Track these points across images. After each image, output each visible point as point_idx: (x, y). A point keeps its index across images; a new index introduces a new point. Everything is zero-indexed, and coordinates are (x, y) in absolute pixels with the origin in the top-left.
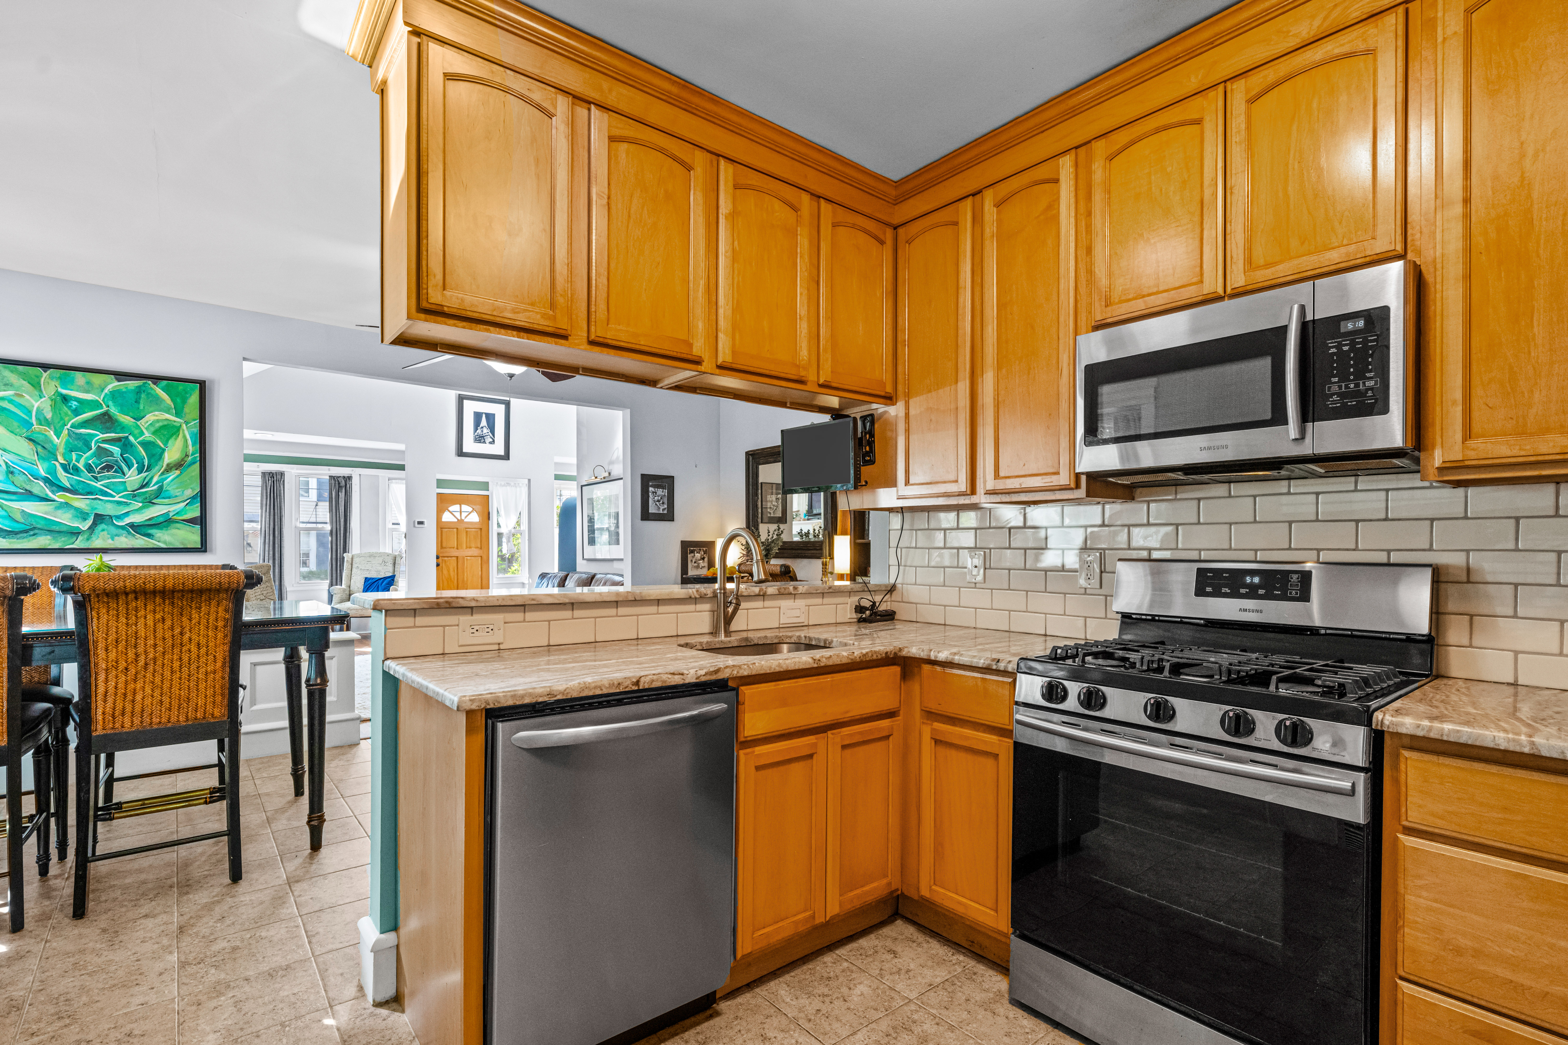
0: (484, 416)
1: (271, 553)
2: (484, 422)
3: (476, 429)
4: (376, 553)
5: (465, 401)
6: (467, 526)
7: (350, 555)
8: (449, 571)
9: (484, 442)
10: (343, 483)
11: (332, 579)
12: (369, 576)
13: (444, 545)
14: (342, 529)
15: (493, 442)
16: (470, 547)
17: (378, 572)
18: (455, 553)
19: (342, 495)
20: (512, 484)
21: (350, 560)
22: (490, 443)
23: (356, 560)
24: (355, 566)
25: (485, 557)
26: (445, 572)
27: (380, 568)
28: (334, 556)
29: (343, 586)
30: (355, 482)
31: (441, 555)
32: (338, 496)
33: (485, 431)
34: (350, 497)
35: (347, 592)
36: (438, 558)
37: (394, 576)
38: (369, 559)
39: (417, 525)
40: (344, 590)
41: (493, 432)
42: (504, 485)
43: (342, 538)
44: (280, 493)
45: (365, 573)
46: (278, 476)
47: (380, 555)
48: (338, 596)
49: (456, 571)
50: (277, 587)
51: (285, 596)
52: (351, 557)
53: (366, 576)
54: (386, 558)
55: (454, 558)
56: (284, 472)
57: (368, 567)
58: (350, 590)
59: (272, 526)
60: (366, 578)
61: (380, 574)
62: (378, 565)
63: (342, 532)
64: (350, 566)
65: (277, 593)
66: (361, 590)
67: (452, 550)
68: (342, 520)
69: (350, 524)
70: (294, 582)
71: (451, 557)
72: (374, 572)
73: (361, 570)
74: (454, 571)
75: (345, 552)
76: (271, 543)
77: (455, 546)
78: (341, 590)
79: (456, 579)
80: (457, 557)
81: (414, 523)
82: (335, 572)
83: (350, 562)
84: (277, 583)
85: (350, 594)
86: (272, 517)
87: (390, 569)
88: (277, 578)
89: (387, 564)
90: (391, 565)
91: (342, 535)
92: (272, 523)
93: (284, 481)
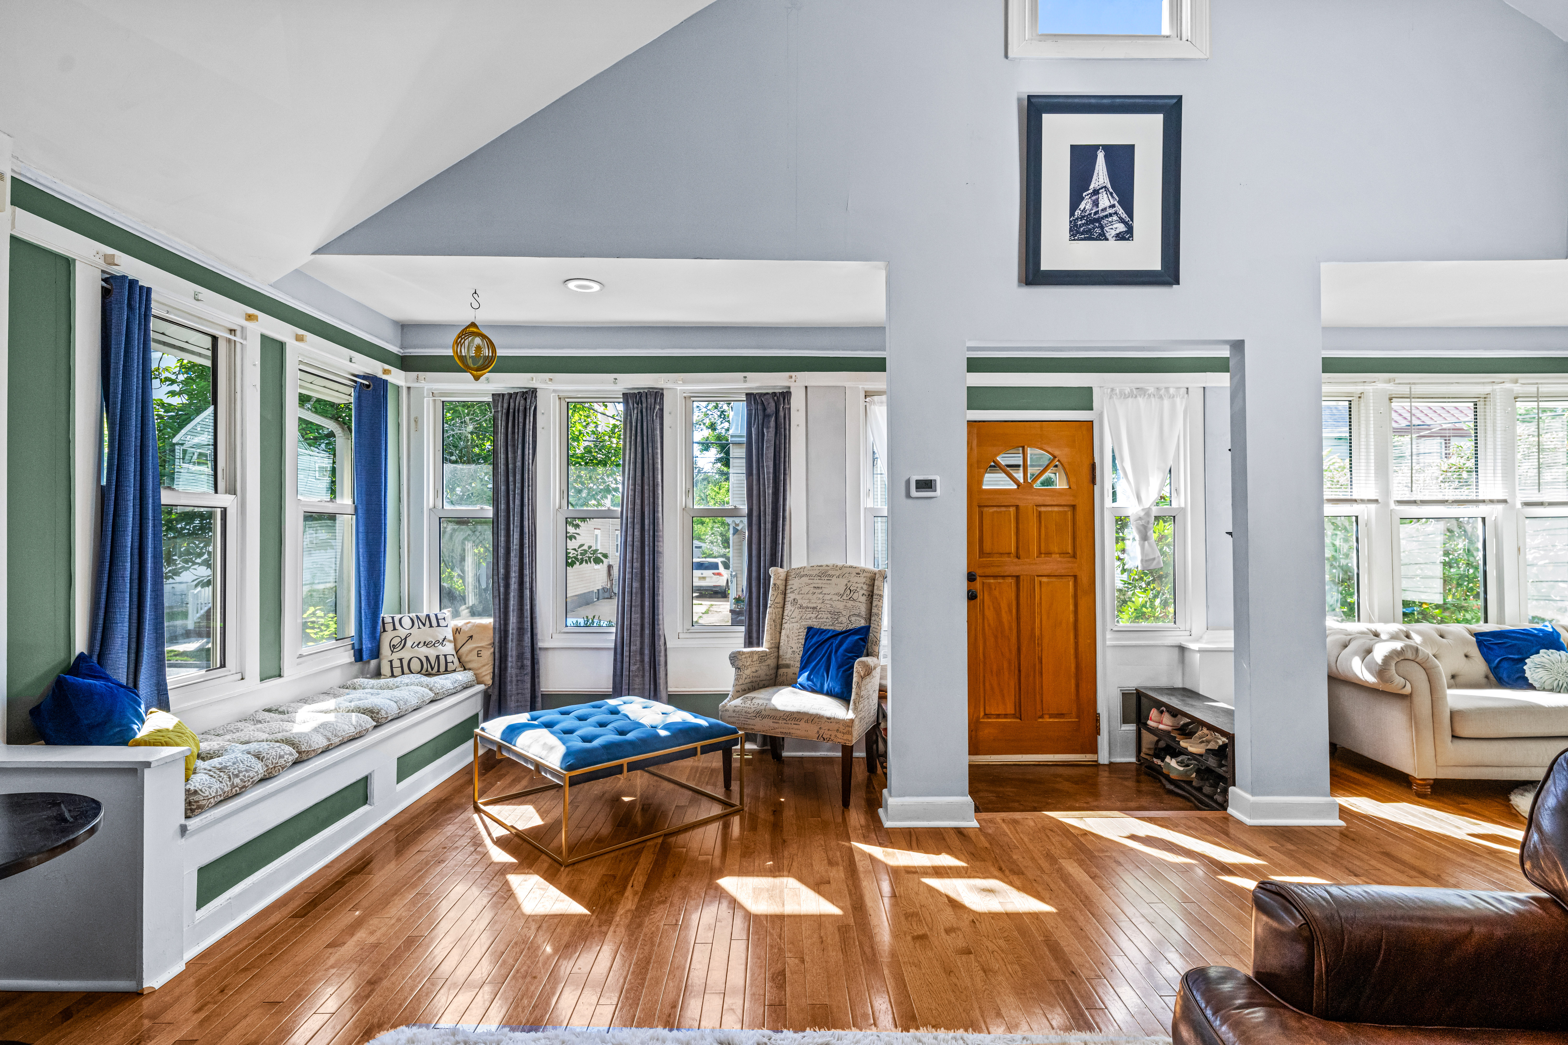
0: (1101, 155)
1: (637, 565)
2: (1101, 176)
3: (1075, 201)
4: (835, 567)
5: (1047, 118)
6: (1039, 500)
7: (782, 572)
8: (998, 611)
9: (1103, 237)
10: (773, 408)
11: (749, 625)
12: (816, 624)
13: (987, 548)
14: (769, 510)
15: (1126, 235)
16: (1049, 554)
17: (836, 614)
18: (1013, 568)
19: (769, 434)
20: (1151, 390)
21: (780, 583)
22: (1120, 237)
23: (794, 583)
24: (790, 597)
25: (1084, 579)
26: (990, 614)
27: (840, 606)
28: (754, 574)
29: (764, 647)
30: (797, 402)
31: (979, 572)
32: (761, 436)
33: (1105, 201)
34: (787, 438)
35: (771, 662)
36: (971, 577)
37: (868, 628)
38: (817, 582)
39: (914, 493)
40: (763, 657)
41: (1127, 202)
42: (1131, 395)
43: (769, 532)
44: (653, 435)
45: (808, 616)
46: (651, 400)
47: (844, 571)
48: (748, 672)
49: (1014, 611)
50: (647, 641)
51: (662, 659)
52: (783, 576)
53: (810, 623)
54: (854, 579)
55: (1010, 580)
56: (662, 389)
57: (815, 601)
58: (778, 657)
59: (638, 507)
60: (810, 629)
61: (840, 620)
62: (836, 598)
63: (769, 518)
64: (780, 599)
65: (647, 652)
66: (798, 658)
67: (1006, 559)
68: (770, 491)
69: (784, 499)
70: (679, 630)
71: (1003, 577)
72: (829, 616)
73: (801, 607)
74: (1010, 611)
75: (773, 563)
76: (637, 544)
77: (1013, 550)
78: (755, 657)
79: (1015, 631)
80: (1018, 577)
81: (908, 482)
82: (754, 610)
83: (782, 587)
84: (647, 632)
85: (778, 667)
86: (638, 488)
87: (863, 609)
88: (647, 620)
89: (855, 596)
90: (863, 599)
91: (769, 526)
92: (638, 501)
93: (662, 410)
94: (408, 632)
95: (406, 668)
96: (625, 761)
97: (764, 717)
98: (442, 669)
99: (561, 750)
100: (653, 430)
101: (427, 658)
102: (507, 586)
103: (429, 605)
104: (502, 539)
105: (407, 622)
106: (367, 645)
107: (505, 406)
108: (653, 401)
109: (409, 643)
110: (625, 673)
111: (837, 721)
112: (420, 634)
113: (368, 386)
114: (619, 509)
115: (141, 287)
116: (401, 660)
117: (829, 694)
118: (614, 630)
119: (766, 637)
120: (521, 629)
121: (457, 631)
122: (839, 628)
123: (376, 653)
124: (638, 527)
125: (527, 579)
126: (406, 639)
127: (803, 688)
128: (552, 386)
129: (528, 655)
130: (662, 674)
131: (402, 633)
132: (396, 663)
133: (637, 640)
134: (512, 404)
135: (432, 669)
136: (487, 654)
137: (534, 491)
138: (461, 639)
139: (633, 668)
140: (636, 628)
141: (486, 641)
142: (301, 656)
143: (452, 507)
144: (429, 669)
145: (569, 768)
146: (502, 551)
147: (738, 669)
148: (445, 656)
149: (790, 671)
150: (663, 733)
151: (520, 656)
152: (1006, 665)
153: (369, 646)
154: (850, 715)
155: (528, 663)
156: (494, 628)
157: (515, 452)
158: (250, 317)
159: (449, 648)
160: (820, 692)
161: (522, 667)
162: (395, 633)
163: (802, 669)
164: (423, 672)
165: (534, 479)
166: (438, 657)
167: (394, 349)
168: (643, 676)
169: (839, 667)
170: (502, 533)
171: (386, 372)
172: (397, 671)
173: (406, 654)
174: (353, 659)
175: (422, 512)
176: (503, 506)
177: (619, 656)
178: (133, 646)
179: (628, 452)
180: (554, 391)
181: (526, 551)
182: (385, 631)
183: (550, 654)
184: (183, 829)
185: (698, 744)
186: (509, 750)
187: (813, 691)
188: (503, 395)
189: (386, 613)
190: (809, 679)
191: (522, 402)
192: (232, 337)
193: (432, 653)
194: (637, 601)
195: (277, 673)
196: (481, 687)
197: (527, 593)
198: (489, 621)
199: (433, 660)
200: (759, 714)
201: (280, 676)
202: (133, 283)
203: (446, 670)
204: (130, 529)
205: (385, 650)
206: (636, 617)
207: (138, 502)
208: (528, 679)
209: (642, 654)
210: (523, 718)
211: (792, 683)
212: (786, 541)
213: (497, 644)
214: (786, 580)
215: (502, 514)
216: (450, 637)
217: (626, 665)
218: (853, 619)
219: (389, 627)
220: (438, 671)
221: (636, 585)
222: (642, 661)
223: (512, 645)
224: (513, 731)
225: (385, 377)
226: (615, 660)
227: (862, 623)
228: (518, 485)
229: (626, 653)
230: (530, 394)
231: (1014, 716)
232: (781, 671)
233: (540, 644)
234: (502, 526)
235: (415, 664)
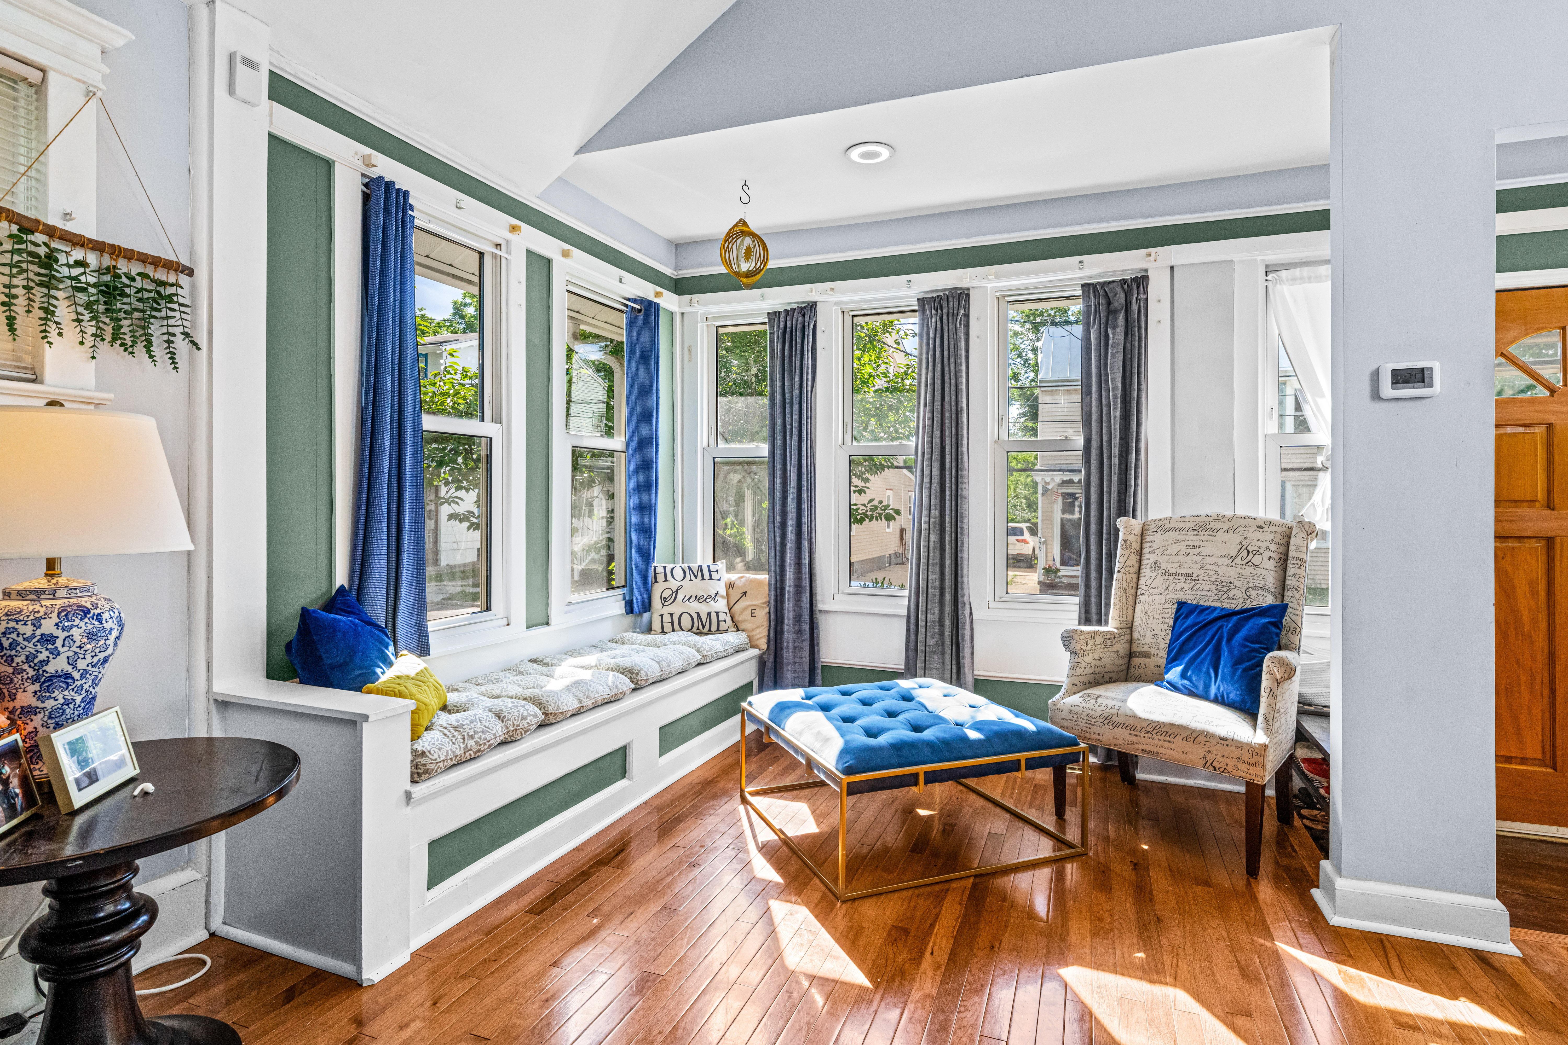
1: (935, 513)
4: (1220, 518)
7: (1136, 524)
10: (1119, 299)
11: (1087, 596)
12: (1191, 598)
14: (1116, 441)
17: (1223, 585)
19: (1116, 336)
21: (1134, 539)
23: (1154, 540)
24: (1149, 559)
27: (1231, 573)
28: (1093, 527)
29: (1111, 626)
30: (1157, 289)
34: (1143, 340)
35: (1121, 647)
37: (1283, 608)
38: (1192, 539)
39: (1388, 390)
40: (1109, 640)
43: (1115, 469)
44: (956, 348)
45: (1178, 587)
46: (953, 304)
47: (1233, 524)
48: (1089, 659)
49: (1542, 595)
50: (948, 609)
51: (967, 633)
52: (1138, 530)
53: (1182, 596)
54: (1253, 535)
55: (1533, 544)
56: (968, 289)
57: (1190, 565)
58: (1131, 641)
59: (937, 440)
60: (1181, 605)
61: (1231, 594)
62: (1225, 561)
63: (1116, 451)
64: (1133, 560)
65: (947, 623)
66: (1164, 644)
67: (1524, 510)
68: (1117, 414)
69: (1138, 425)
70: (990, 597)
71: (1520, 538)
72: (1213, 587)
73: (1167, 573)
74: (1534, 594)
75: (1122, 511)
76: (936, 486)
77: (1541, 495)
78: (1099, 640)
79: (1543, 626)
80: (1550, 541)
81: (1376, 375)
82: (1093, 575)
83: (1136, 546)
84: (948, 597)
85: (1131, 655)
86: (937, 416)
87: (1270, 579)
88: (947, 583)
89: (1256, 560)
90: (1271, 564)
91: (1115, 461)
92: (937, 433)
93: (967, 316)
94: (680, 584)
95: (676, 625)
96: (921, 769)
97: (1116, 725)
98: (714, 628)
99: (838, 743)
100: (956, 341)
101: (698, 613)
102: (784, 536)
103: (702, 556)
104: (778, 481)
105: (678, 573)
106: (638, 596)
107: (782, 324)
108: (956, 304)
109: (680, 597)
110: (921, 648)
111: (1240, 745)
112: (692, 587)
113: (640, 311)
114: (914, 444)
115: (398, 191)
116: (671, 614)
117: (1219, 700)
118: (906, 593)
119: (1113, 612)
120: (798, 587)
121: (730, 586)
122: (1230, 605)
123: (647, 606)
124: (936, 464)
125: (805, 528)
126: (677, 591)
127: (1174, 687)
128: (833, 298)
129: (807, 618)
130: (967, 652)
131: (673, 584)
132: (667, 619)
133: (934, 607)
134: (789, 323)
135: (704, 627)
136: (762, 614)
137: (813, 425)
138: (735, 594)
139: (930, 642)
140: (935, 592)
141: (760, 598)
142: (569, 604)
143: (727, 446)
144: (701, 627)
145: (849, 771)
146: (778, 495)
147: (1074, 653)
148: (717, 613)
149: (1150, 662)
150: (973, 735)
151: (798, 619)
152: (1524, 678)
153: (640, 597)
154: (1260, 737)
155: (806, 627)
156: (770, 584)
157: (792, 379)
158: (514, 229)
159: (721, 605)
160: (1205, 697)
161: (800, 632)
162: (666, 584)
163: (1172, 661)
164: (694, 629)
165: (812, 410)
166: (709, 614)
167: (668, 271)
168: (943, 653)
169: (1236, 663)
170: (779, 473)
171: (658, 295)
172: (668, 627)
173: (676, 609)
174: (624, 611)
175: (696, 452)
176: (779, 443)
177: (912, 627)
178: (392, 581)
179: (924, 371)
180: (836, 303)
181: (804, 495)
182: (656, 581)
183: (831, 617)
184: (408, 796)
185: (1023, 756)
186: (777, 734)
187: (1191, 694)
188: (779, 313)
189: (658, 563)
190: (1183, 675)
191: (800, 319)
192: (497, 252)
193: (703, 609)
194: (935, 559)
195: (545, 621)
196: (755, 652)
197: (805, 544)
198: (764, 577)
199: (704, 617)
200: (1107, 719)
201: (547, 624)
202: (390, 185)
203: (718, 630)
204: (387, 453)
205: (656, 603)
206: (934, 577)
207: (396, 425)
208: (806, 646)
209: (941, 624)
210: (795, 694)
211: (1156, 679)
212: (1141, 482)
213: (772, 603)
214: (1142, 535)
215: (778, 452)
216: (723, 592)
217: (921, 637)
218: (1253, 593)
219: (660, 578)
220: (710, 630)
221: (934, 538)
222: (942, 634)
223: (789, 605)
224: (782, 710)
225: (656, 300)
226: (908, 630)
227: (1268, 600)
228: (796, 417)
229: (922, 623)
230: (809, 309)
231: (1541, 763)
232: (1136, 661)
233: (820, 606)
234: (778, 466)
235: (686, 622)
